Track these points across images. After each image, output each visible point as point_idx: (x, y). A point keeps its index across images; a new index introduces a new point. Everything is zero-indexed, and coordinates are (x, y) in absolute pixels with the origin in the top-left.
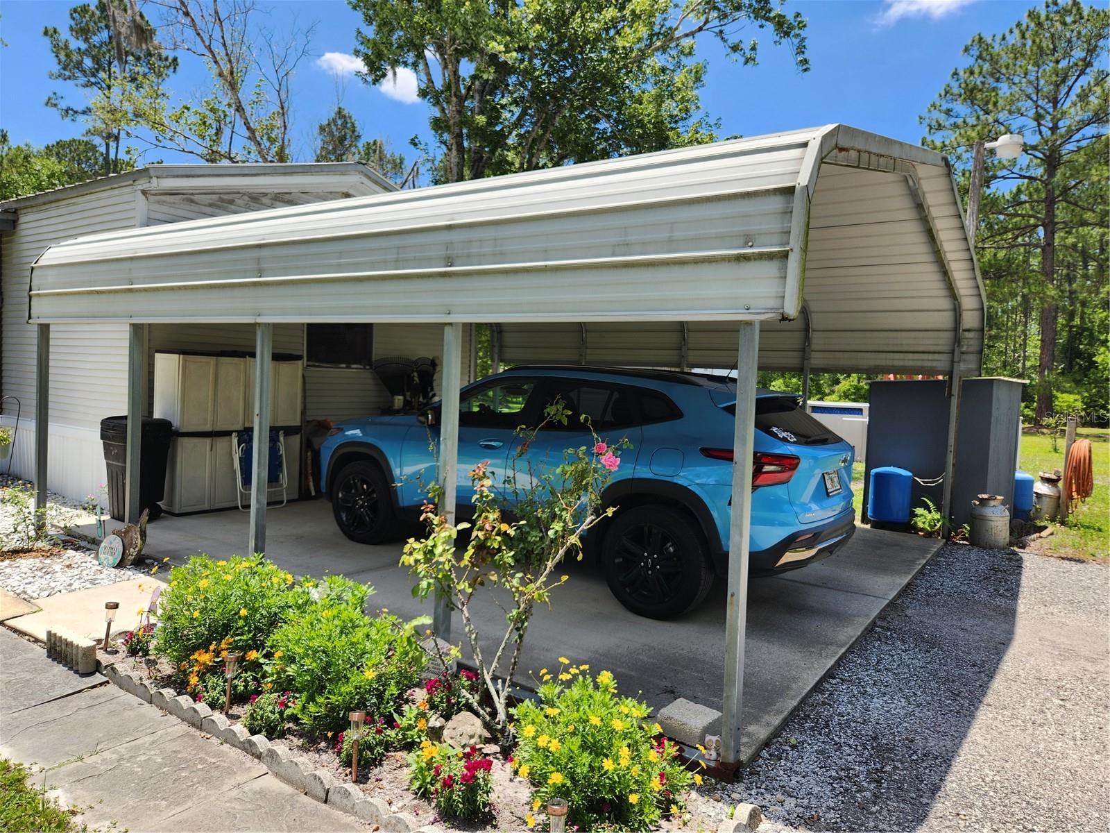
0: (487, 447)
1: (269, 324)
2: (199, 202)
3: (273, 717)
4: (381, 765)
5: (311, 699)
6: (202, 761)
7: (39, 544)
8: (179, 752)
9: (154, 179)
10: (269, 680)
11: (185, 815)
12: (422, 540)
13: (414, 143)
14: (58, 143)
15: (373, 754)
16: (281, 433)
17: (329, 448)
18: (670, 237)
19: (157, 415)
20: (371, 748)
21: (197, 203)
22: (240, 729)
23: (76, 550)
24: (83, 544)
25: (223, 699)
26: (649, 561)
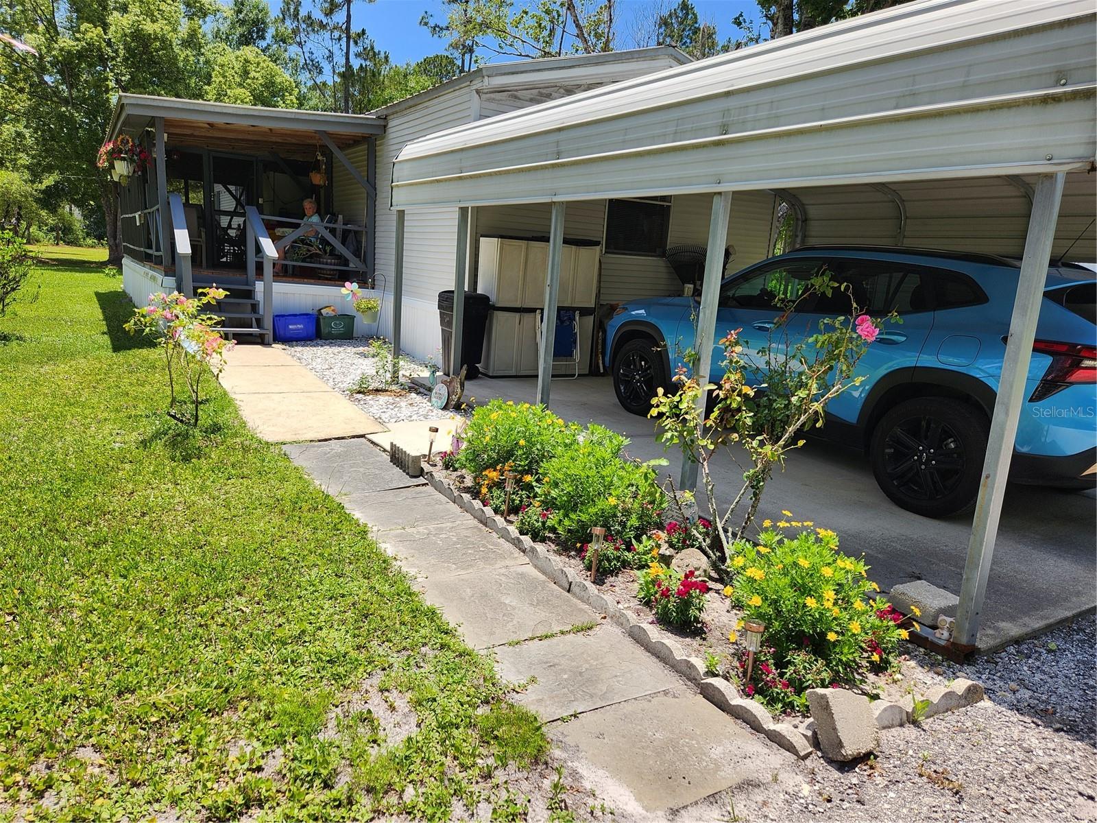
0: (761, 328)
1: (562, 202)
2: (521, 97)
3: (537, 525)
4: (616, 576)
5: (566, 515)
6: (484, 546)
7: (394, 387)
8: (469, 537)
9: (486, 78)
10: (538, 499)
11: (466, 577)
12: (669, 395)
13: (738, 22)
14: (425, 60)
15: (610, 564)
16: (577, 312)
17: (614, 325)
18: (965, 81)
19: (479, 291)
20: (609, 561)
21: (520, 99)
22: (513, 530)
23: (418, 394)
24: (422, 390)
25: (504, 507)
26: (924, 455)
